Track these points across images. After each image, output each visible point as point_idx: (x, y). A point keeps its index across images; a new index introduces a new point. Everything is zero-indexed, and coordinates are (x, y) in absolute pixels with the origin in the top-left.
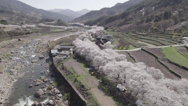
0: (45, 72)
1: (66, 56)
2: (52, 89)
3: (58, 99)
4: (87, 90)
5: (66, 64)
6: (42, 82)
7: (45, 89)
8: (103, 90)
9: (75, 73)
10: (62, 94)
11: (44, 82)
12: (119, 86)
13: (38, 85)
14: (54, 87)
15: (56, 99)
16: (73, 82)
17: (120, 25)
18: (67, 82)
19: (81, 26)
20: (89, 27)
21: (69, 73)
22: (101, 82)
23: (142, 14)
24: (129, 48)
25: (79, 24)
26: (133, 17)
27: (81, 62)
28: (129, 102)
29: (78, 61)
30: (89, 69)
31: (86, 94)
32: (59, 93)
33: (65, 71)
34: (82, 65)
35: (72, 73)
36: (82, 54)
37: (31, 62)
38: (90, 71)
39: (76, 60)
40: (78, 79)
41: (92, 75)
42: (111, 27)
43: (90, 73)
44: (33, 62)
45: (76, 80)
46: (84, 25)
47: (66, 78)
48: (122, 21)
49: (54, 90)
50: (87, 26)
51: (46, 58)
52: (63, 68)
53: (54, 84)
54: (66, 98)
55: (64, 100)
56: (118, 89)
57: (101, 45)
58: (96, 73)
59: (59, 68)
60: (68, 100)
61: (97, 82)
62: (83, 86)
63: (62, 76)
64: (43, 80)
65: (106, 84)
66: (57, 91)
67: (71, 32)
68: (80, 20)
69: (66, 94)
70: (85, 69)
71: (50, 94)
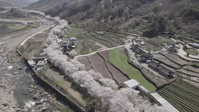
0: (30, 81)
1: (43, 67)
2: (42, 93)
3: (49, 98)
4: (65, 90)
5: (46, 75)
6: (33, 89)
7: (38, 94)
8: (73, 89)
9: (55, 81)
10: (50, 94)
11: (34, 89)
12: (81, 85)
13: (31, 92)
14: (43, 91)
15: (48, 98)
16: (56, 86)
17: (83, 19)
18: (52, 87)
19: (41, 16)
20: (51, 18)
21: (51, 81)
22: (72, 84)
23: (102, 8)
24: (88, 52)
25: (38, 13)
26: (94, 10)
27: (57, 71)
28: (86, 93)
29: (54, 70)
30: (63, 76)
31: (65, 92)
32: (48, 94)
33: (47, 80)
34: (58, 73)
35: (53, 81)
36: (56, 65)
37: (13, 74)
38: (65, 78)
39: (52, 70)
40: (58, 84)
41: (66, 80)
42: (75, 21)
43: (65, 79)
44: (16, 74)
45: (57, 86)
46: (45, 14)
47: (50, 85)
48: (84, 14)
49: (44, 93)
50: (48, 17)
51: (24, 69)
52: (46, 78)
53: (42, 89)
54: (54, 96)
55: (53, 97)
56: (81, 87)
57: (68, 52)
58: (68, 78)
59: (42, 78)
60: (56, 97)
61: (69, 84)
62: (62, 88)
63: (47, 83)
64: (33, 88)
65: (74, 85)
66: (46, 93)
67: (33, 28)
68: (38, 6)
69: (53, 94)
70: (60, 76)
71: (42, 96)
